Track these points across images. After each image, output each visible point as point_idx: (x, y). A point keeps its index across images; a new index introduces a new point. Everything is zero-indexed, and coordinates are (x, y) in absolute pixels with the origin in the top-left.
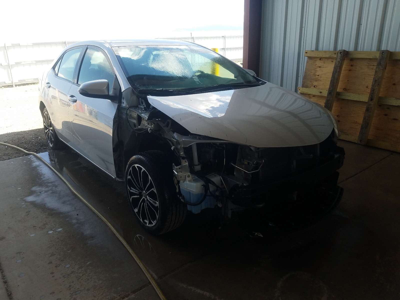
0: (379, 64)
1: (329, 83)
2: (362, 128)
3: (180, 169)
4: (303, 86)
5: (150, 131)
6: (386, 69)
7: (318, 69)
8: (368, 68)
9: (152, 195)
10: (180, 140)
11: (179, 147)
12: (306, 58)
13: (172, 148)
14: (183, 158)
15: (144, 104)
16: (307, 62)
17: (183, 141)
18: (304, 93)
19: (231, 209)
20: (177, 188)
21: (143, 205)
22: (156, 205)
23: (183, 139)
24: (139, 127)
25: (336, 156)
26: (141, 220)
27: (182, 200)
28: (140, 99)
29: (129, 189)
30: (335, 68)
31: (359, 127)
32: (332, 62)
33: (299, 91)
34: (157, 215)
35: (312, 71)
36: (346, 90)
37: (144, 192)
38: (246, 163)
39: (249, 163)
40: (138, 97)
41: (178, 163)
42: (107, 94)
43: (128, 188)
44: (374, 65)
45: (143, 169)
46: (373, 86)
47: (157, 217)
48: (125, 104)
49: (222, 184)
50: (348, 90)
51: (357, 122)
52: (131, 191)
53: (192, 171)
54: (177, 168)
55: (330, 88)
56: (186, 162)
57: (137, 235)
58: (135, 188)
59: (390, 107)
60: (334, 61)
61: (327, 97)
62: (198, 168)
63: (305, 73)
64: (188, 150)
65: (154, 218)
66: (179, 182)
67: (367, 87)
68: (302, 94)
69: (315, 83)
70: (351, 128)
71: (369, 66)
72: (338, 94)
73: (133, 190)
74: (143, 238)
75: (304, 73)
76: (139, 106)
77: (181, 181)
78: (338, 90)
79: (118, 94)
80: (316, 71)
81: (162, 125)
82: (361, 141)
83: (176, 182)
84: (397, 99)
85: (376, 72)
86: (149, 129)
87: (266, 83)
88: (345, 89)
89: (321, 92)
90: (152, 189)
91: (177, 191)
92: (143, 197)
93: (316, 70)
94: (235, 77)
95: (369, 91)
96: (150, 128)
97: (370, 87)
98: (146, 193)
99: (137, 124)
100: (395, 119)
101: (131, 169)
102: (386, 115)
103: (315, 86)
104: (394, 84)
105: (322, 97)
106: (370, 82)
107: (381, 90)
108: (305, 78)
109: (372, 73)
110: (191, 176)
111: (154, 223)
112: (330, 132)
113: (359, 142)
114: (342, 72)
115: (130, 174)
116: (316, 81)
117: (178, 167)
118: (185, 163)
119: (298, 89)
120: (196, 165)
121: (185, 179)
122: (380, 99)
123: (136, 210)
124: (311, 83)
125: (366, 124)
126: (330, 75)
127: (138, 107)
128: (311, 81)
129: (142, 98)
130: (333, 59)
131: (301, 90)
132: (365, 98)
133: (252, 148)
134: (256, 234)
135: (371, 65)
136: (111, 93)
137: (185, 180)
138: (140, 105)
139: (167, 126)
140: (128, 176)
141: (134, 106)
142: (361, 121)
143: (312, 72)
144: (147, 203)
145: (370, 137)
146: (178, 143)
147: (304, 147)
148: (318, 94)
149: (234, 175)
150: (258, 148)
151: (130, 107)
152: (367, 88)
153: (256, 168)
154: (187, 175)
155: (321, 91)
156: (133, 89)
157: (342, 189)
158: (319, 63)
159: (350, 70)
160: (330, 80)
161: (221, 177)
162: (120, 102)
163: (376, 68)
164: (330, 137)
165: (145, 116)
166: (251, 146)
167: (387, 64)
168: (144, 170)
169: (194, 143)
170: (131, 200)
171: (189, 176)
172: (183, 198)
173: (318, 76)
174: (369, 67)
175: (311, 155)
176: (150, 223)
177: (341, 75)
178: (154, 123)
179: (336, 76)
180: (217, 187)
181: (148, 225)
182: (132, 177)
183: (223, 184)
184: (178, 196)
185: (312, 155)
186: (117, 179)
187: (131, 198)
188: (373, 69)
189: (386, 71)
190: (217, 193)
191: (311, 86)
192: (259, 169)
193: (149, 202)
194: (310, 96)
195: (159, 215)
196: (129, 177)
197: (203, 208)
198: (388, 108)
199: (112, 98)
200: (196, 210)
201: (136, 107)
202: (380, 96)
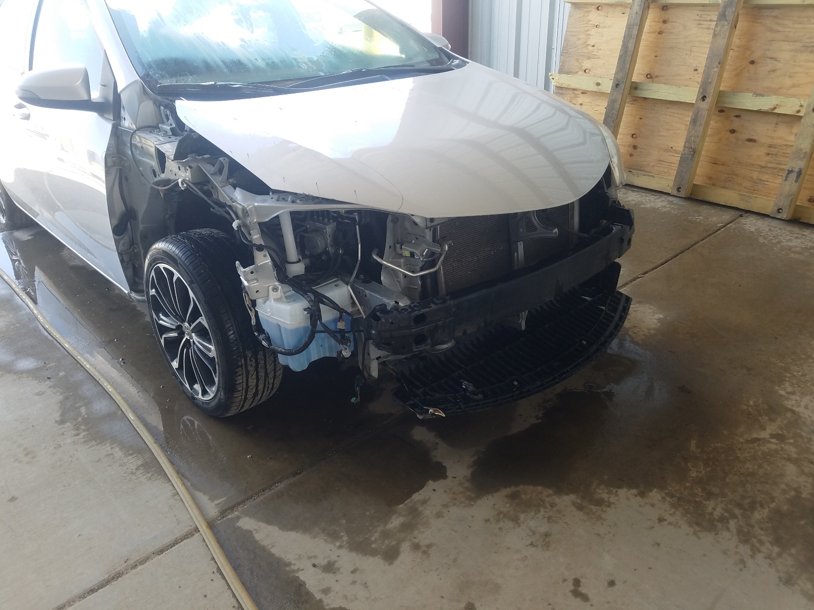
0: (723, 16)
1: (615, 61)
2: (683, 160)
3: (252, 273)
4: (561, 71)
5: (182, 184)
6: (736, 27)
7: (593, 31)
8: (700, 26)
9: (201, 332)
10: (248, 206)
11: (248, 221)
12: (568, 6)
13: (235, 225)
14: (260, 248)
15: (171, 121)
16: (570, 16)
17: (255, 207)
18: (563, 86)
19: (377, 359)
20: (253, 317)
21: (187, 353)
22: (211, 355)
23: (256, 204)
24: (163, 176)
25: (615, 229)
26: (187, 386)
27: (264, 343)
28: (162, 108)
29: (157, 319)
30: (629, 27)
31: (676, 159)
32: (623, 14)
33: (553, 81)
34: (216, 377)
35: (581, 37)
36: (651, 77)
37: (186, 324)
38: (407, 254)
39: (412, 255)
40: (158, 105)
41: (248, 261)
42: (86, 98)
43: (155, 316)
44: (711, 20)
45: (177, 275)
46: (708, 67)
47: (216, 380)
48: (127, 123)
49: (353, 303)
50: (656, 77)
51: (672, 148)
52: (161, 322)
53: (282, 276)
54: (245, 271)
55: (616, 73)
56: (265, 256)
57: (185, 418)
58: (166, 315)
59: (740, 113)
60: (628, 11)
61: (612, 93)
62: (297, 269)
63: (565, 40)
64: (272, 229)
65: (211, 383)
66: (254, 303)
67: (696, 70)
68: (560, 89)
69: (587, 64)
70: (659, 161)
71: (702, 22)
72: (635, 87)
73: (165, 322)
74: (196, 423)
75: (563, 40)
76: (160, 125)
77: (259, 301)
78: (635, 79)
79: (111, 98)
80: (589, 35)
81: (208, 169)
82: (679, 189)
83: (248, 303)
84: (757, 95)
85: (715, 35)
86: (180, 181)
87: (468, 63)
88: (649, 76)
89: (598, 84)
90: (200, 320)
91: (253, 322)
92: (186, 337)
93: (588, 33)
94: (401, 52)
95: (699, 78)
96: (183, 178)
97: (701, 70)
98: (190, 326)
99: (157, 169)
100: (750, 140)
101: (153, 273)
102: (733, 131)
103: (587, 71)
104: (752, 62)
105: (601, 94)
106: (700, 58)
107: (726, 75)
108: (565, 52)
109: (706, 37)
110: (280, 287)
111: (212, 391)
112: (599, 175)
113: (675, 193)
114: (644, 36)
115: (154, 286)
116: (589, 58)
117: (247, 269)
118: (263, 259)
119: (551, 78)
120: (293, 263)
121: (267, 295)
122: (721, 95)
123: (175, 364)
124: (577, 64)
125: (691, 153)
126: (618, 45)
127: (158, 128)
128: (577, 60)
129: (166, 107)
130: (626, 7)
131: (557, 79)
132: (690, 95)
133: (417, 220)
134: (430, 411)
135: (705, 20)
136: (96, 95)
137: (267, 298)
138: (163, 123)
139: (220, 172)
140: (150, 290)
141: (149, 127)
142: (679, 144)
143: (579, 39)
144: (194, 350)
145: (698, 181)
146: (245, 212)
147: (541, 213)
148: (594, 88)
149: (380, 282)
150: (432, 220)
151: (138, 129)
152: (695, 72)
153: (432, 264)
154: (272, 287)
155: (599, 81)
156: (143, 86)
157: (628, 300)
158: (594, 17)
159: (660, 33)
160: (617, 55)
161: (349, 288)
162: (117, 118)
163: (716, 26)
164: (599, 186)
165: (169, 149)
166: (413, 215)
167: (738, 15)
168: (178, 277)
169: (283, 210)
170: (162, 341)
171: (275, 289)
172: (268, 339)
173: (593, 46)
174: (700, 24)
175: (554, 231)
176: (204, 392)
177: (642, 43)
178: (190, 167)
179: (631, 47)
180: (341, 310)
181: (200, 396)
182: (157, 291)
183: (356, 304)
184: (256, 334)
185: (556, 230)
186: (133, 295)
187: (163, 338)
188: (708, 29)
189: (736, 33)
190: (341, 325)
191: (577, 70)
192: (438, 267)
193: (197, 347)
194: (576, 92)
195: (219, 376)
196: (153, 292)
197: (315, 357)
198: (737, 116)
199: (99, 108)
200: (297, 364)
201: (153, 128)
202: (721, 89)
